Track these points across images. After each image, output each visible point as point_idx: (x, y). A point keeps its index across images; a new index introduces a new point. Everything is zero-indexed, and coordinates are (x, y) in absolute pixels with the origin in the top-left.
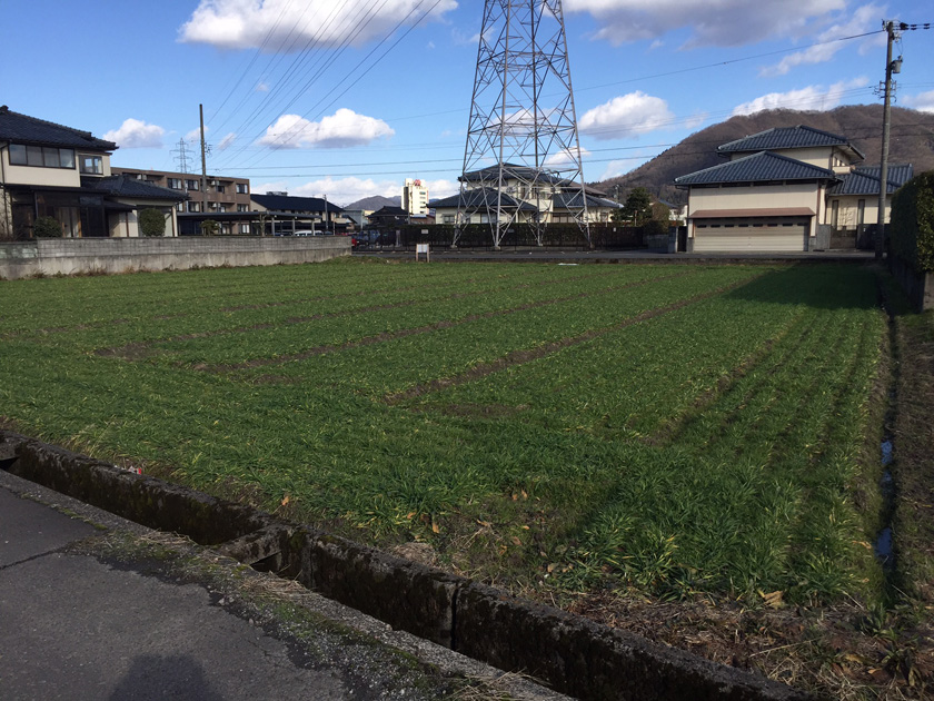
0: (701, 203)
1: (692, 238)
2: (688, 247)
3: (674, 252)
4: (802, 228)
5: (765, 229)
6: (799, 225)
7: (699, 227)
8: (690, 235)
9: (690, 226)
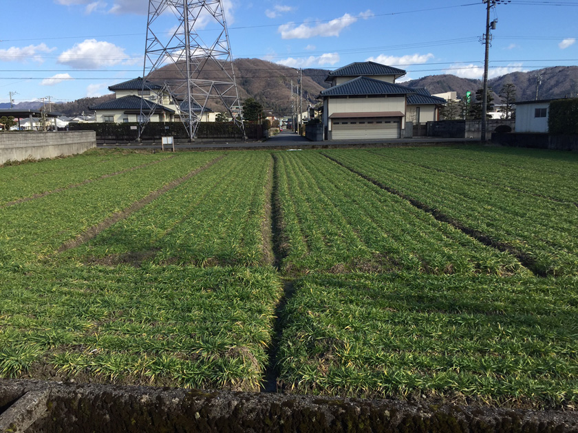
0: (336, 108)
1: (331, 131)
2: (329, 137)
3: (322, 141)
4: (396, 124)
5: (375, 125)
6: (394, 122)
7: (335, 124)
8: (330, 129)
9: (330, 123)
